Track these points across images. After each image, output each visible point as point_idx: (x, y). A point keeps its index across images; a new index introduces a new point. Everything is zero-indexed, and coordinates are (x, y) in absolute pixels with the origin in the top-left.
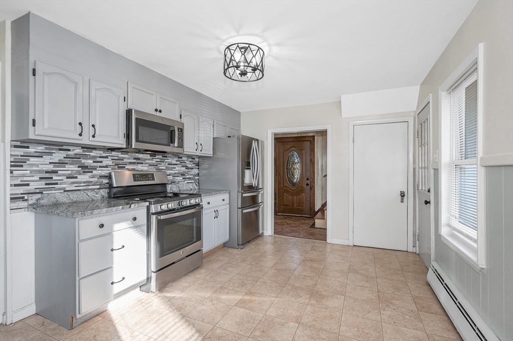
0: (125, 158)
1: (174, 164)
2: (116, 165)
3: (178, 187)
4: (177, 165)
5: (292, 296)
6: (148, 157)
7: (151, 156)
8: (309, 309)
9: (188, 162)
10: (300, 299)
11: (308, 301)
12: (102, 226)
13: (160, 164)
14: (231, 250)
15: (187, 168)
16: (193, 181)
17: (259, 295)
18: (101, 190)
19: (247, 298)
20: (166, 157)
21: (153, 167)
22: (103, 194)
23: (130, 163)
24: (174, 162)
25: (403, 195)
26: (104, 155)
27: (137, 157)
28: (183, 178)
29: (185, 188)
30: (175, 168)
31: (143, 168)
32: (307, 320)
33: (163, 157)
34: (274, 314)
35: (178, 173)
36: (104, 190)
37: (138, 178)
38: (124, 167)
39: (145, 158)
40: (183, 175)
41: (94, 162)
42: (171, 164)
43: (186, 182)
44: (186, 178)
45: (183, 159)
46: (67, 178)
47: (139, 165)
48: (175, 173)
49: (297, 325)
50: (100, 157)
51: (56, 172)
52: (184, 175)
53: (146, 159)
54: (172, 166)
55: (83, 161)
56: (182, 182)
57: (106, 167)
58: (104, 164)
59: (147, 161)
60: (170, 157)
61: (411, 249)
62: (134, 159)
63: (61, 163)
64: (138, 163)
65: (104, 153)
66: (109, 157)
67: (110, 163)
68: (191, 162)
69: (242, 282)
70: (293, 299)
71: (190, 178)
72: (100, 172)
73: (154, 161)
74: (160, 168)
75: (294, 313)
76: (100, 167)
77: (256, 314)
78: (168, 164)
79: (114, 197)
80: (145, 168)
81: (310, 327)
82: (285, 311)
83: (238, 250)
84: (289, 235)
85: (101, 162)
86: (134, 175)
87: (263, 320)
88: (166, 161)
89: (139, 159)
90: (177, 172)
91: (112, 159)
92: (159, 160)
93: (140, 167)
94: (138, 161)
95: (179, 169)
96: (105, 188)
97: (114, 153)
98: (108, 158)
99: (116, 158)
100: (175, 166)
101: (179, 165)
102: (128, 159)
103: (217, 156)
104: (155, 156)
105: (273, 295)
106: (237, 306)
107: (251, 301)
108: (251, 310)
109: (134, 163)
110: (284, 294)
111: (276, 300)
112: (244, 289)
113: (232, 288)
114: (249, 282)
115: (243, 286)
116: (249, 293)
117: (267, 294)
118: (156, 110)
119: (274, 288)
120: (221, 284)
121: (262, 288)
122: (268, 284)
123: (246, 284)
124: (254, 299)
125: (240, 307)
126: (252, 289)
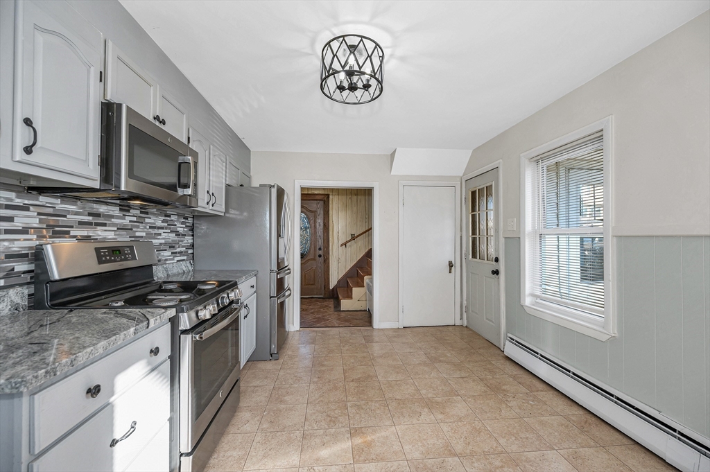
0: (69, 212)
1: (159, 228)
2: (49, 227)
3: (166, 270)
4: (162, 228)
6: (115, 211)
7: (121, 210)
9: (179, 225)
10: (422, 418)
12: (94, 391)
13: (138, 227)
14: (261, 365)
15: (178, 234)
16: (185, 258)
17: (370, 430)
18: (12, 292)
19: (358, 440)
20: (147, 213)
21: (124, 233)
22: (17, 300)
23: (81, 223)
24: (159, 224)
25: (451, 265)
26: (19, 202)
27: (94, 211)
28: (172, 253)
29: (175, 271)
30: (160, 234)
31: (107, 234)
33: (141, 212)
35: (165, 244)
36: (19, 289)
37: (105, 256)
38: (68, 233)
39: (111, 213)
40: (172, 247)
42: (154, 228)
43: (176, 259)
44: (176, 253)
45: (173, 218)
47: (99, 228)
48: (161, 244)
49: (457, 459)
50: (8, 207)
52: (174, 247)
53: (112, 217)
54: (156, 231)
56: (170, 260)
57: (25, 231)
58: (19, 223)
59: (115, 221)
60: (153, 214)
61: (458, 322)
62: (90, 214)
64: (98, 224)
65: (17, 197)
66: (31, 208)
67: (35, 222)
68: (182, 223)
69: (328, 416)
70: (415, 421)
71: (182, 252)
72: (6, 244)
73: (127, 221)
74: (137, 234)
77: (396, 464)
78: (150, 227)
79: (54, 306)
80: (111, 235)
83: (271, 362)
84: (318, 325)
85: (10, 219)
86: (97, 250)
88: (147, 220)
89: (98, 215)
90: (163, 241)
91: (39, 214)
92: (134, 219)
93: (100, 233)
94: (98, 220)
95: (166, 236)
96: (21, 285)
97: (43, 199)
98: (28, 209)
99: (50, 211)
100: (161, 231)
101: (166, 229)
102: (77, 213)
103: (231, 216)
104: (129, 211)
105: (387, 424)
106: (358, 462)
107: (369, 445)
108: (383, 460)
109: (89, 224)
110: (399, 417)
111: (398, 429)
112: (340, 426)
113: (322, 432)
114: (336, 411)
115: (334, 422)
116: (355, 432)
117: (379, 424)
118: (157, 118)
119: (378, 412)
120: (298, 430)
121: (363, 416)
122: (364, 407)
123: (337, 418)
124: (369, 438)
125: (364, 461)
126: (351, 422)
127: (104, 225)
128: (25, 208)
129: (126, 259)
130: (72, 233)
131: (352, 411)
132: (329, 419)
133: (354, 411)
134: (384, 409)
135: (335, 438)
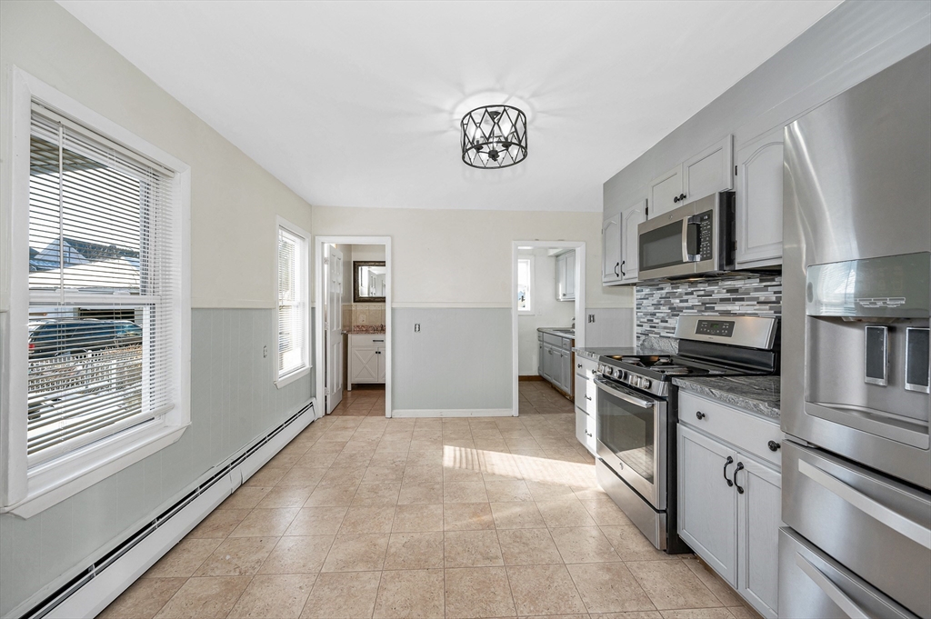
0: (713, 292)
5: (420, 541)
8: (387, 527)
10: (405, 540)
11: (391, 541)
17: (473, 527)
19: (486, 518)
32: (388, 511)
34: (432, 507)
37: (704, 328)
41: (681, 301)
46: (662, 321)
47: (739, 303)
49: (399, 504)
51: (654, 314)
55: (673, 301)
57: (692, 308)
58: (690, 304)
63: (657, 305)
64: (737, 300)
70: (417, 536)
75: (408, 515)
76: (687, 308)
77: (454, 502)
81: (384, 506)
82: (419, 515)
85: (687, 301)
86: (700, 323)
87: (440, 498)
91: (698, 296)
94: (737, 295)
99: (703, 293)
102: (719, 292)
105: (452, 533)
106: (486, 504)
107: (475, 514)
108: (464, 504)
109: (728, 300)
110: (435, 540)
111: (442, 528)
112: (507, 532)
113: (527, 526)
114: (517, 551)
115: (516, 537)
116: (491, 526)
117: (461, 533)
118: (676, 200)
119: (460, 549)
120: (554, 528)
121: (480, 543)
122: (479, 556)
123: (514, 542)
124: (475, 519)
125: (480, 504)
126: (495, 536)
127: (742, 299)
128: (692, 293)
129: (720, 334)
130: (716, 309)
131: (494, 551)
132: (524, 540)
133: (493, 551)
134: (450, 552)
135: (510, 521)
